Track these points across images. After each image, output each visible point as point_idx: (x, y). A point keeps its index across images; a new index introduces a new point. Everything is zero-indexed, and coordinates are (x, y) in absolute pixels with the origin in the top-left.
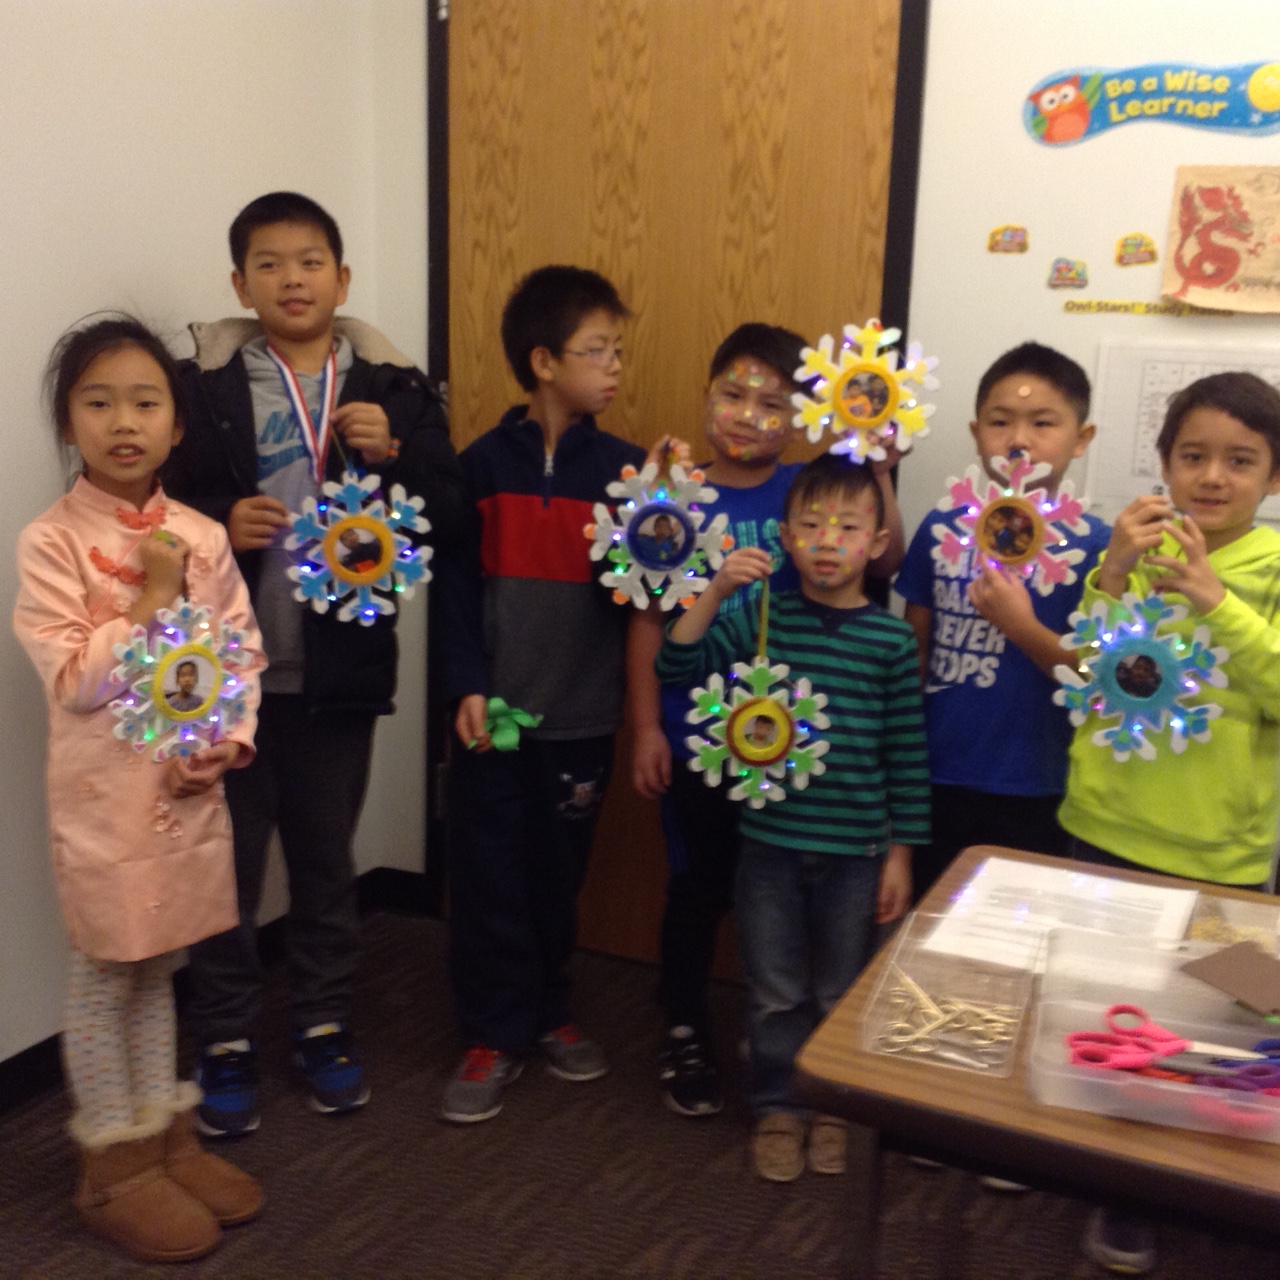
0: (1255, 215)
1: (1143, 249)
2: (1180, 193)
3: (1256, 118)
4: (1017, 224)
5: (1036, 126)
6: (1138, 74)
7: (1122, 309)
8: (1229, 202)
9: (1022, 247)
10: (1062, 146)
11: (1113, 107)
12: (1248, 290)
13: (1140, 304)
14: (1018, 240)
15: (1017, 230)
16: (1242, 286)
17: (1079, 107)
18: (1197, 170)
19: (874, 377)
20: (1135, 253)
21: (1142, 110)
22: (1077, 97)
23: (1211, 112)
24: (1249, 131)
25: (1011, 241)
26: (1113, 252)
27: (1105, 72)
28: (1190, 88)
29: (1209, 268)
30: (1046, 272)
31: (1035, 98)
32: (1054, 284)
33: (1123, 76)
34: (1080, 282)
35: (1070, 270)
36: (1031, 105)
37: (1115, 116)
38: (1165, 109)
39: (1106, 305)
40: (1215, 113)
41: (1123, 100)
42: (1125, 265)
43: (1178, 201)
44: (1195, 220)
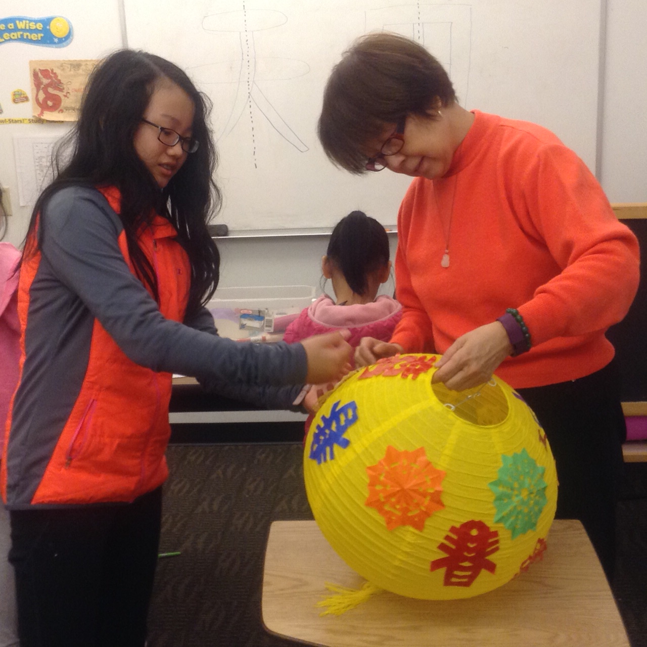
0: (63, 81)
1: (22, 96)
2: (32, 72)
3: (56, 40)
6: (5, 22)
7: (19, 122)
8: (53, 75)
13: (26, 119)
16: (64, 110)
21: (10, 37)
26: (10, 97)
28: (27, 28)
38: (19, 37)
40: (40, 38)
42: (17, 103)
43: (32, 75)
44: (41, 83)
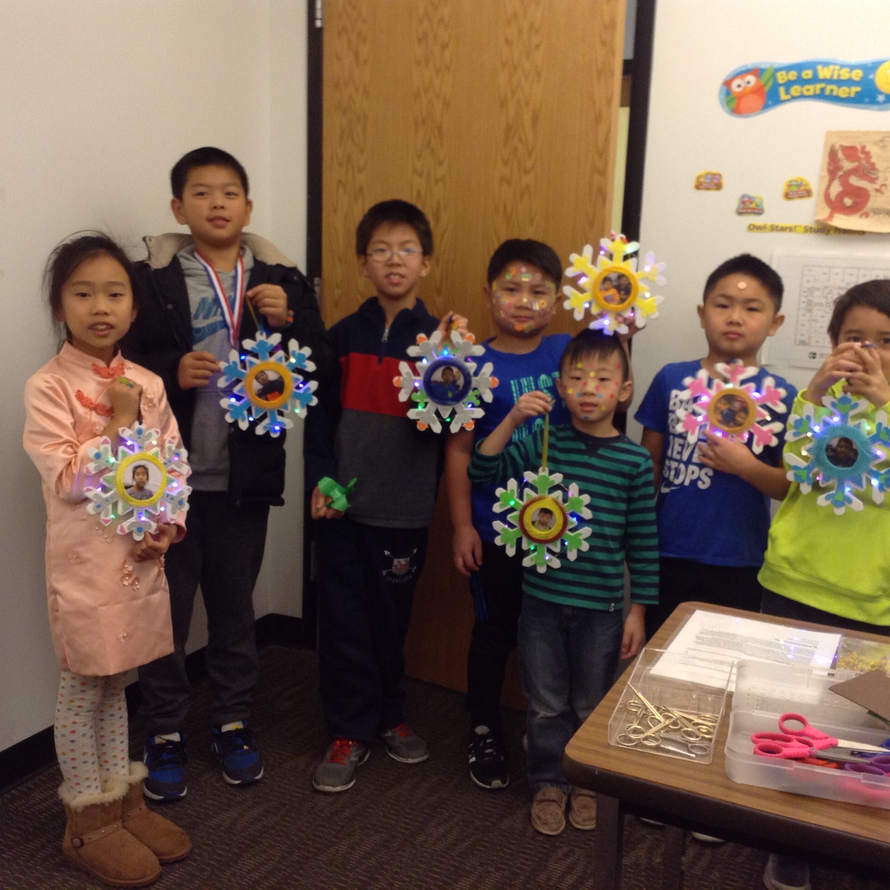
0: (880, 165)
1: (802, 188)
2: (828, 150)
4: (714, 171)
5: (728, 103)
6: (799, 67)
7: (788, 230)
8: (862, 156)
9: (718, 186)
10: (746, 117)
11: (782, 90)
12: (876, 216)
13: (800, 226)
14: (716, 181)
15: (715, 175)
16: (872, 214)
17: (758, 90)
18: (839, 134)
19: (621, 276)
20: (797, 191)
21: (802, 92)
22: (757, 82)
23: (849, 93)
24: (875, 107)
25: (710, 183)
26: (781, 189)
27: (776, 66)
28: (835, 77)
29: (848, 201)
30: (735, 204)
31: (727, 83)
32: (740, 213)
33: (788, 68)
34: (758, 211)
35: (751, 203)
36: (725, 88)
37: (783, 96)
38: (818, 92)
39: (777, 227)
40: (852, 95)
41: (789, 85)
42: (790, 199)
43: (827, 155)
44: (839, 168)
